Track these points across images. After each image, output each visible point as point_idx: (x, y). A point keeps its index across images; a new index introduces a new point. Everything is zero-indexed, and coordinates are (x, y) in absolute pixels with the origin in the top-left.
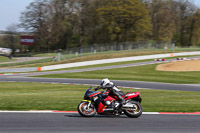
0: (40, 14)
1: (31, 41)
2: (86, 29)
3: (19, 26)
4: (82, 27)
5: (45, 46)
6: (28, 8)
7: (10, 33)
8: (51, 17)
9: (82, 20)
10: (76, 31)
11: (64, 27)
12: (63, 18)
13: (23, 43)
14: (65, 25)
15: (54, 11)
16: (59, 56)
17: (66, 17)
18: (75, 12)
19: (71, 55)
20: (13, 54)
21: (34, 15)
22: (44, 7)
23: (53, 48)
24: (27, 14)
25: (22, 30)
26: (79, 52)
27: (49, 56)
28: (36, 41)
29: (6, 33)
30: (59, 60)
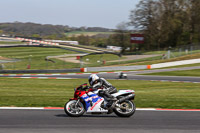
0: (150, 12)
1: (141, 39)
2: (196, 26)
3: (129, 24)
4: (193, 24)
5: (155, 44)
6: (138, 6)
7: (120, 31)
8: (160, 15)
9: (192, 17)
10: (186, 28)
11: (174, 25)
12: (173, 15)
13: (132, 41)
14: (174, 23)
15: (164, 9)
16: (168, 53)
17: (176, 14)
18: (185, 9)
19: (180, 53)
20: (123, 52)
21: (143, 13)
22: (153, 5)
23: (163, 46)
24: (137, 13)
25: (131, 28)
26: (189, 50)
27: (158, 54)
28: (145, 39)
29: (116, 31)
30: (169, 58)
